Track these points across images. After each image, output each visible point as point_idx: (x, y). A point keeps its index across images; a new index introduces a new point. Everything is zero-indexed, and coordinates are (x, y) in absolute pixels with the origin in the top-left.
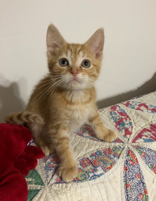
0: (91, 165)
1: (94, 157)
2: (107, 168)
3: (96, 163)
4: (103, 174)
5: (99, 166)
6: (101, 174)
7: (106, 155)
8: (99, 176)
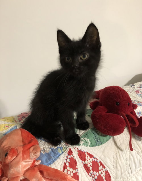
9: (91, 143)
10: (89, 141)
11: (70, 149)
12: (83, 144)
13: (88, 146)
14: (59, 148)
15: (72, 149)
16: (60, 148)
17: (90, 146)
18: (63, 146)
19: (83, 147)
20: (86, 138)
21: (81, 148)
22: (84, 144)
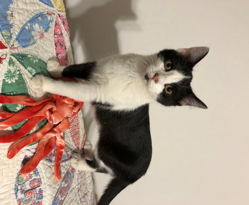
0: (30, 188)
1: (38, 192)
2: (20, 202)
3: (29, 194)
4: (17, 198)
5: (25, 196)
6: (17, 196)
7: (34, 203)
8: (16, 193)
9: (9, 84)
10: (12, 82)
11: (7, 48)
12: (9, 69)
13: (5, 77)
14: (11, 35)
15: (5, 50)
16: (10, 37)
17: (4, 80)
18: (12, 41)
19: (6, 68)
20: (17, 79)
21: (4, 65)
22: (9, 72)
